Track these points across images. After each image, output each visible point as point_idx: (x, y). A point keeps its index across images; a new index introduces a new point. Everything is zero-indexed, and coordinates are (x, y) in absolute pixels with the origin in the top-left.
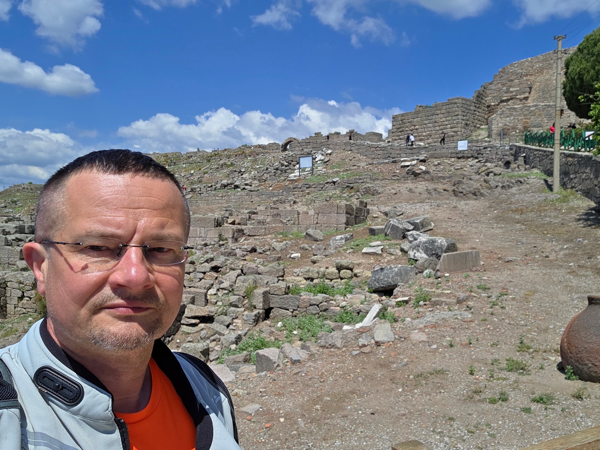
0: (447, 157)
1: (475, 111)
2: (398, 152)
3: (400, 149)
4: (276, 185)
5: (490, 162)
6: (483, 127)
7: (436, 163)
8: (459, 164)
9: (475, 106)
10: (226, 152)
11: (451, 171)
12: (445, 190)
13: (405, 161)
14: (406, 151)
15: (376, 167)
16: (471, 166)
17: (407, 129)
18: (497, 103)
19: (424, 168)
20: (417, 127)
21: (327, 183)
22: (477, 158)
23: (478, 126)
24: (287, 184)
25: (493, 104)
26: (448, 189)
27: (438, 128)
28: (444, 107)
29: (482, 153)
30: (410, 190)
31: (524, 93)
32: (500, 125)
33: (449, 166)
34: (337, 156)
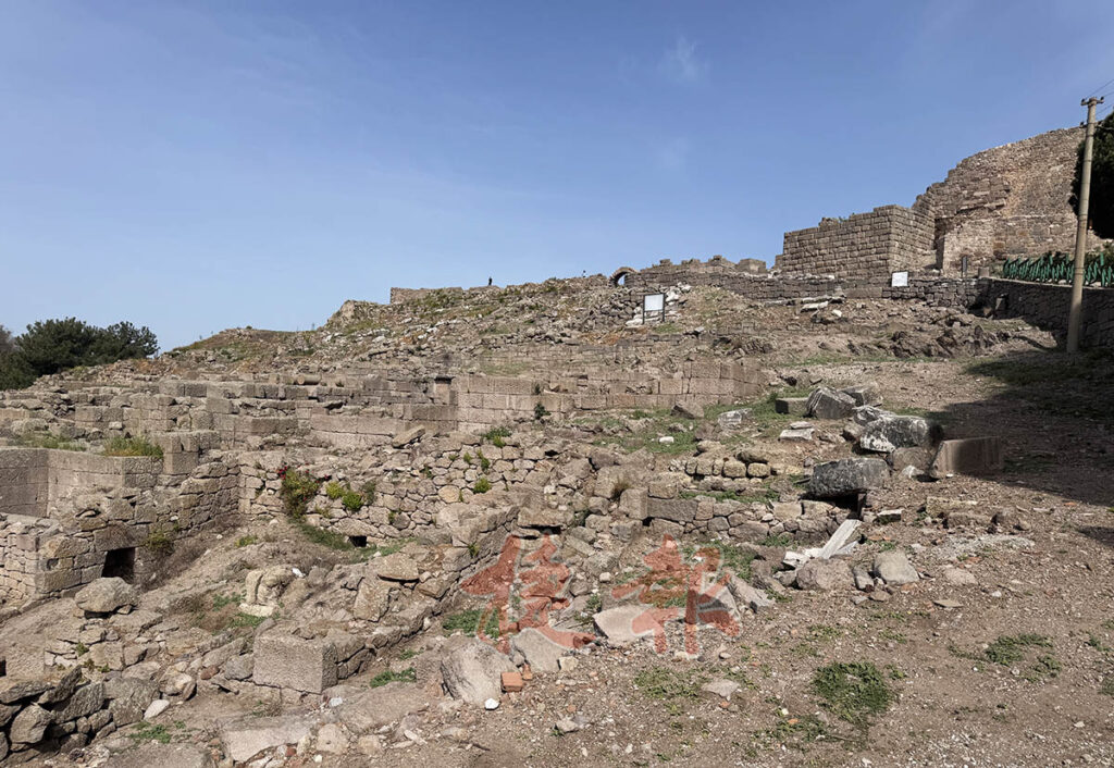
0: (875, 297)
1: (915, 227)
2: (794, 289)
3: (799, 285)
4: (608, 336)
5: (945, 306)
6: (927, 252)
7: (859, 306)
8: (896, 308)
9: (917, 220)
11: (882, 318)
12: (879, 346)
13: (808, 302)
15: (762, 311)
16: (915, 311)
17: (807, 254)
18: (951, 215)
19: (839, 313)
20: (823, 251)
21: (687, 334)
22: (925, 299)
23: (920, 250)
24: (624, 335)
25: (945, 216)
26: (885, 345)
27: (856, 253)
28: (867, 221)
29: (932, 291)
30: (823, 344)
31: (997, 198)
32: (957, 249)
33: (876, 310)
34: (696, 296)
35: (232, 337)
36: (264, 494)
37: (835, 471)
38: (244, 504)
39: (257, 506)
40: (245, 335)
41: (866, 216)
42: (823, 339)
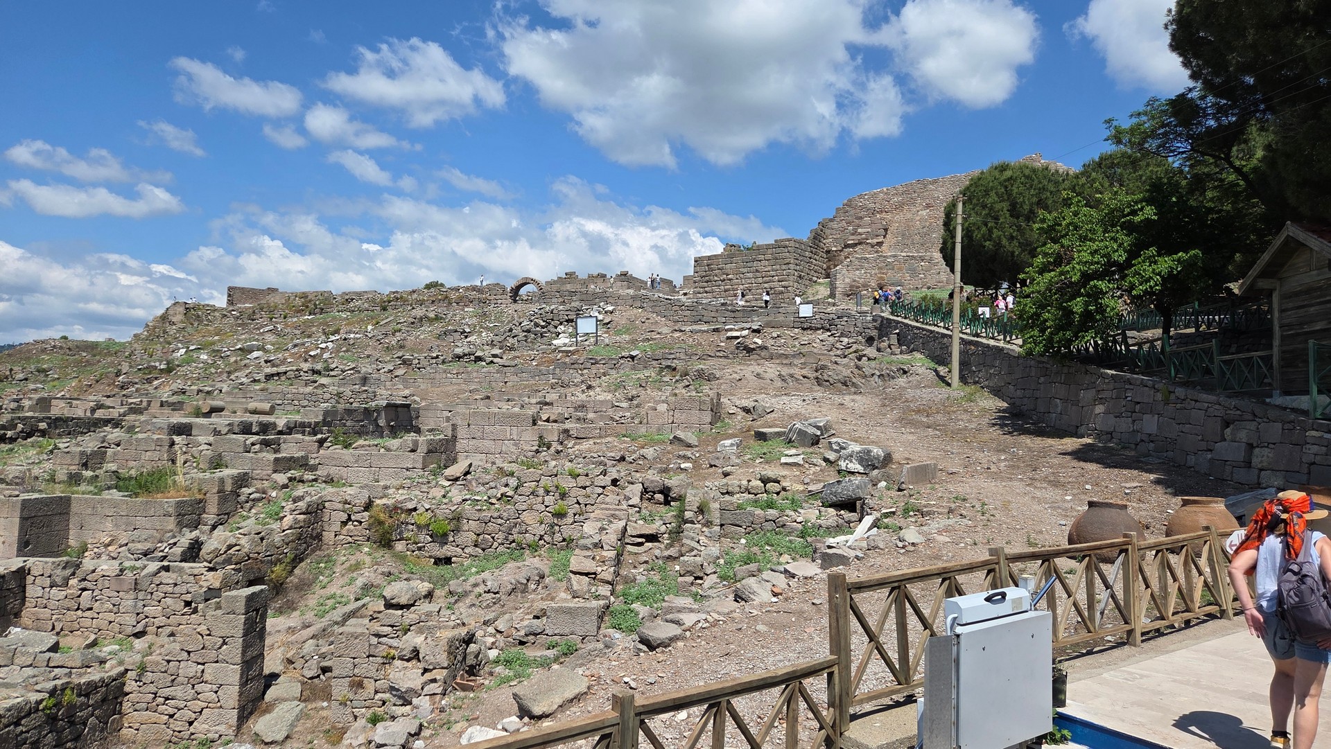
0: (788, 327)
1: (810, 258)
2: (713, 314)
3: (717, 311)
4: (542, 358)
5: (846, 337)
6: (821, 280)
7: (775, 335)
8: (806, 337)
9: (812, 252)
10: (415, 296)
11: (795, 346)
12: (804, 377)
13: (731, 330)
14: (724, 313)
15: (690, 336)
16: (822, 341)
17: (716, 278)
18: (840, 248)
19: (759, 342)
20: (730, 276)
21: (623, 357)
22: (829, 330)
23: (815, 279)
24: (558, 357)
25: (834, 249)
26: (809, 375)
27: (760, 280)
28: (770, 251)
29: (835, 323)
30: (758, 374)
31: (877, 236)
32: (847, 280)
33: (792, 340)
34: (622, 316)
35: (44, 351)
36: (350, 526)
37: (840, 486)
38: (328, 536)
39: (342, 537)
40: (61, 348)
41: (768, 247)
42: (758, 369)
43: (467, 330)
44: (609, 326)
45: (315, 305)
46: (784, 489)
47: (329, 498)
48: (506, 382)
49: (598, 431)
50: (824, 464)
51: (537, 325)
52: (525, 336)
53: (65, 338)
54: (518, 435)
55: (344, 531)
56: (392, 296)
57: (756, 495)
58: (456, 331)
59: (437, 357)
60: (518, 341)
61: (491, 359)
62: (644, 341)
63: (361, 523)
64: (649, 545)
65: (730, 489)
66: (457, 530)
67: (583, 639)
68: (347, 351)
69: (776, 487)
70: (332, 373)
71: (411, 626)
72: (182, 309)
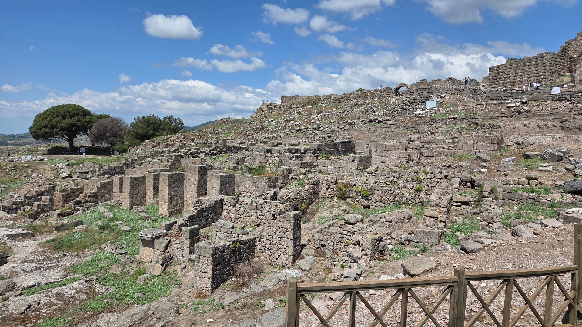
0: (544, 100)
1: (559, 62)
2: (499, 95)
3: (502, 93)
4: (409, 120)
6: (566, 74)
7: (536, 104)
8: (555, 105)
9: (560, 59)
10: (352, 95)
11: (548, 110)
12: (553, 126)
13: (510, 103)
14: (506, 95)
15: (486, 107)
16: (565, 106)
17: (501, 77)
18: (579, 55)
19: (526, 108)
20: (510, 75)
21: (449, 119)
22: (570, 100)
23: (562, 73)
24: (417, 120)
25: (575, 56)
26: (557, 125)
27: (528, 76)
28: (534, 60)
29: (574, 97)
30: (525, 125)
33: (547, 106)
34: (449, 98)
35: (223, 123)
36: (329, 190)
37: (575, 183)
38: (321, 194)
39: (326, 195)
40: (228, 121)
41: (533, 58)
42: (525, 122)
43: (375, 109)
44: (442, 104)
45: (313, 101)
46: (540, 183)
47: (321, 179)
48: (392, 132)
49: (437, 153)
50: (565, 171)
51: (406, 105)
52: (401, 111)
53: (229, 118)
54: (398, 155)
55: (327, 192)
56: (343, 96)
57: (523, 185)
58: (370, 110)
59: (362, 121)
60: (398, 113)
61: (386, 121)
62: (460, 110)
63: (333, 189)
64: (464, 206)
65: (508, 182)
66: (372, 195)
67: (432, 245)
68: (325, 120)
69: (536, 182)
70: (320, 129)
71: (355, 232)
72: (266, 106)
